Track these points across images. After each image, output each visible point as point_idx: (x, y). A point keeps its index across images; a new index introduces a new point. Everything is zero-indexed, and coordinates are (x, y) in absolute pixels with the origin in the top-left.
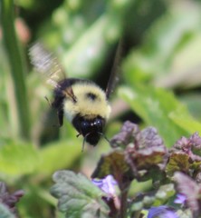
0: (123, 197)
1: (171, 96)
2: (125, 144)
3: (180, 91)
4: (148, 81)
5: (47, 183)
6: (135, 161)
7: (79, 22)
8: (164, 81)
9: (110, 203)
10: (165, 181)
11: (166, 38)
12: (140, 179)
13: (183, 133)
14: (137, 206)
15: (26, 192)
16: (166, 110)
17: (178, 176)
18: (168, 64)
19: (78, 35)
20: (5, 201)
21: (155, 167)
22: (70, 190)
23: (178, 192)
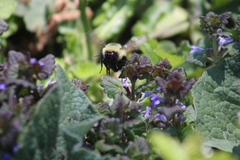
0: (133, 86)
1: (155, 42)
2: (133, 63)
3: (159, 39)
4: (146, 34)
5: (100, 81)
6: (138, 70)
7: (114, 8)
8: (153, 35)
9: (127, 89)
10: (152, 80)
11: (153, 16)
12: (141, 79)
13: (160, 58)
14: (139, 90)
15: (91, 84)
16: (153, 48)
17: (158, 78)
18: (154, 27)
19: (113, 15)
20: (81, 88)
21: (147, 73)
22: (109, 84)
23: (158, 84)
